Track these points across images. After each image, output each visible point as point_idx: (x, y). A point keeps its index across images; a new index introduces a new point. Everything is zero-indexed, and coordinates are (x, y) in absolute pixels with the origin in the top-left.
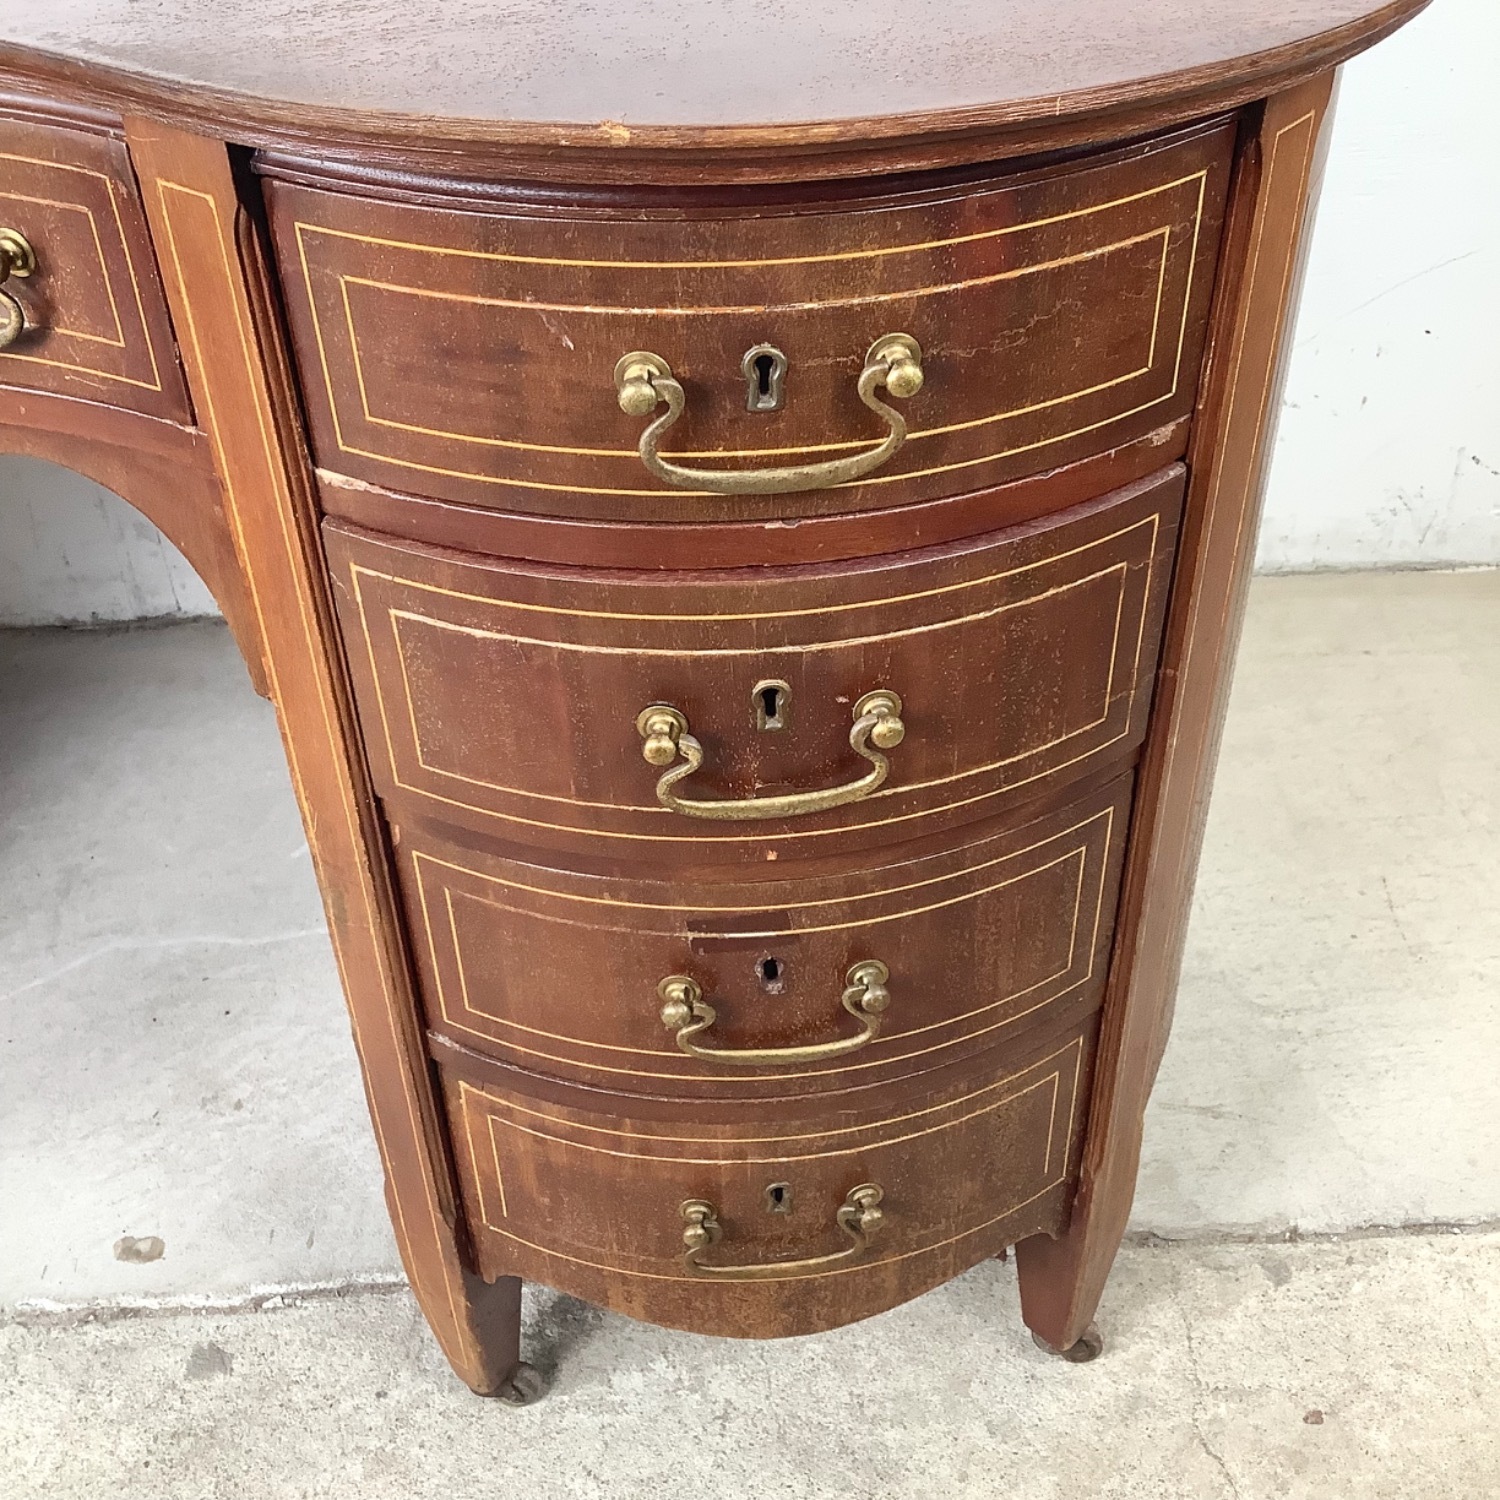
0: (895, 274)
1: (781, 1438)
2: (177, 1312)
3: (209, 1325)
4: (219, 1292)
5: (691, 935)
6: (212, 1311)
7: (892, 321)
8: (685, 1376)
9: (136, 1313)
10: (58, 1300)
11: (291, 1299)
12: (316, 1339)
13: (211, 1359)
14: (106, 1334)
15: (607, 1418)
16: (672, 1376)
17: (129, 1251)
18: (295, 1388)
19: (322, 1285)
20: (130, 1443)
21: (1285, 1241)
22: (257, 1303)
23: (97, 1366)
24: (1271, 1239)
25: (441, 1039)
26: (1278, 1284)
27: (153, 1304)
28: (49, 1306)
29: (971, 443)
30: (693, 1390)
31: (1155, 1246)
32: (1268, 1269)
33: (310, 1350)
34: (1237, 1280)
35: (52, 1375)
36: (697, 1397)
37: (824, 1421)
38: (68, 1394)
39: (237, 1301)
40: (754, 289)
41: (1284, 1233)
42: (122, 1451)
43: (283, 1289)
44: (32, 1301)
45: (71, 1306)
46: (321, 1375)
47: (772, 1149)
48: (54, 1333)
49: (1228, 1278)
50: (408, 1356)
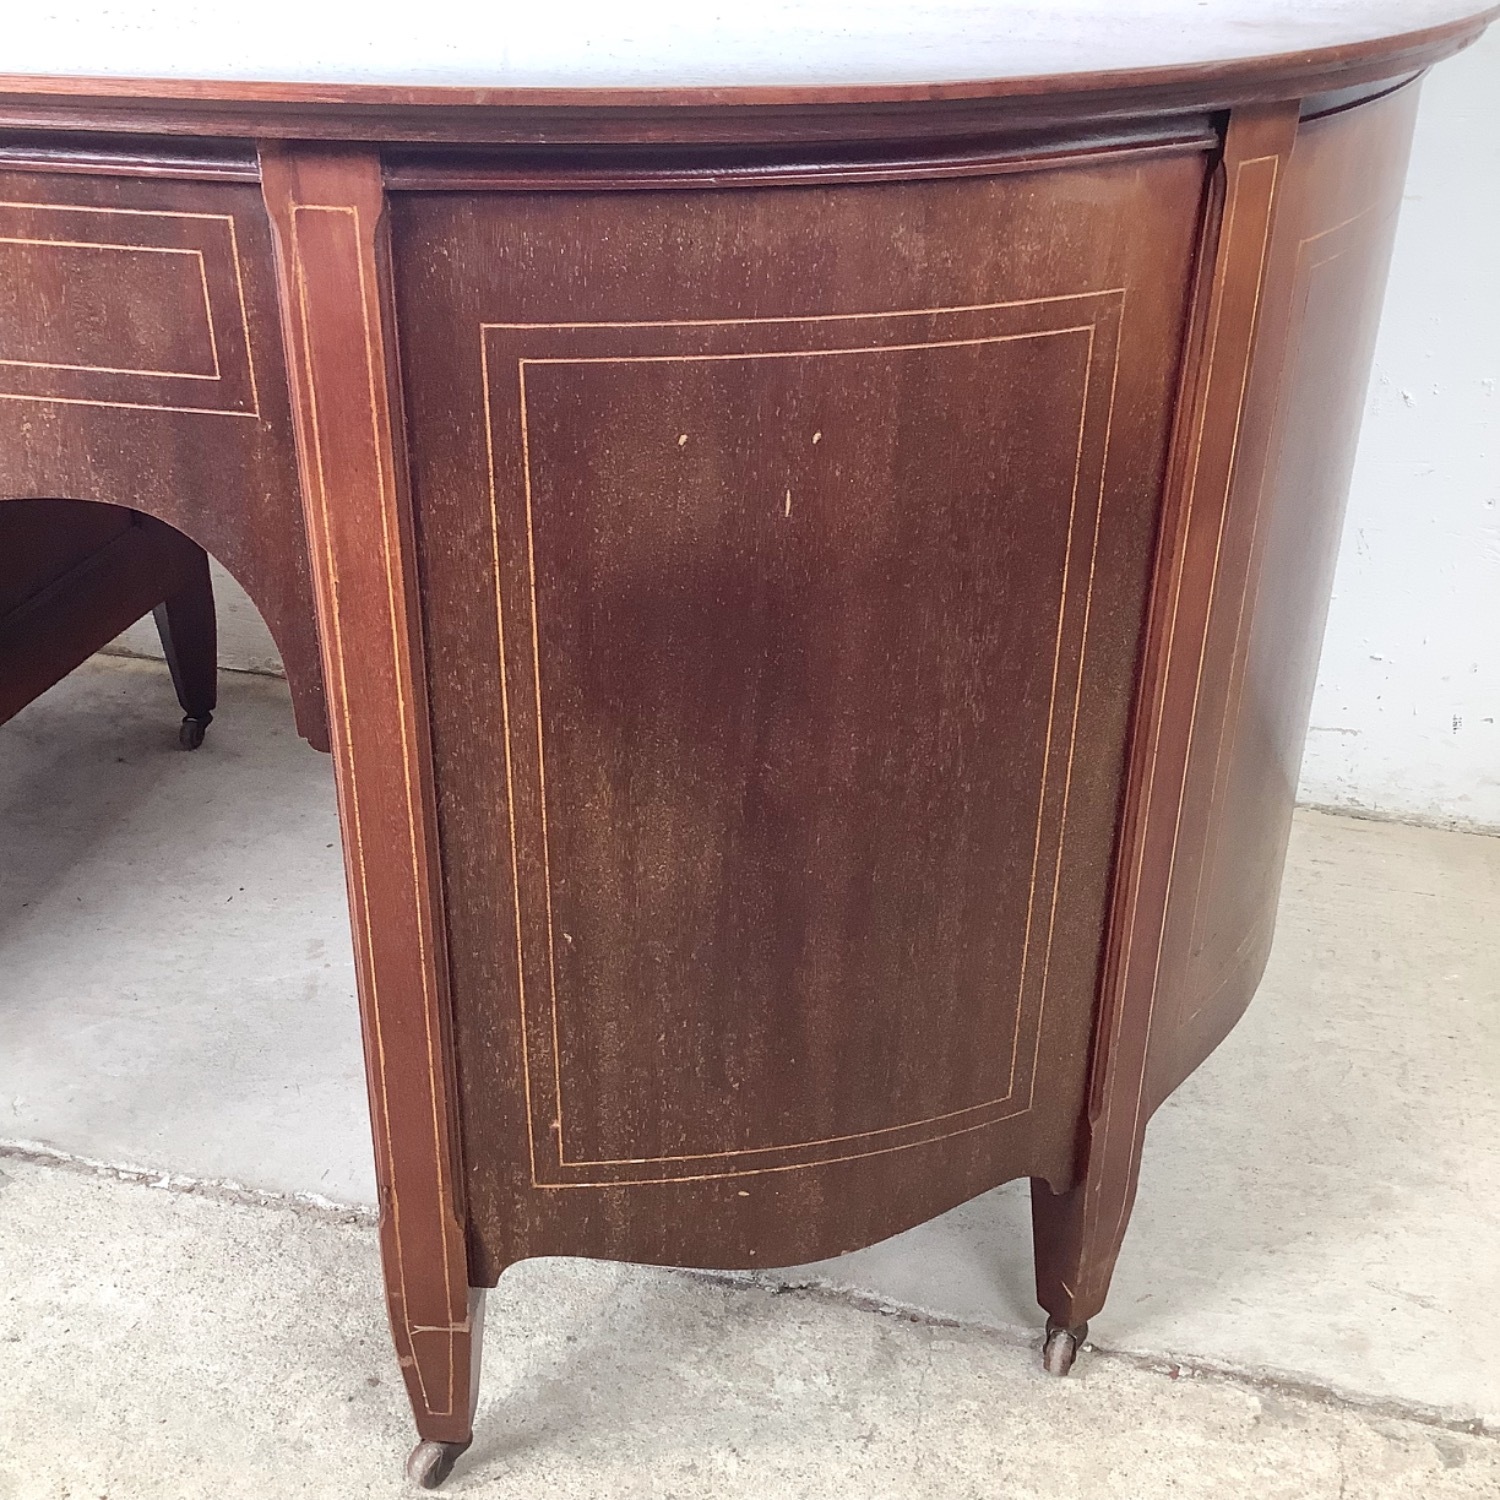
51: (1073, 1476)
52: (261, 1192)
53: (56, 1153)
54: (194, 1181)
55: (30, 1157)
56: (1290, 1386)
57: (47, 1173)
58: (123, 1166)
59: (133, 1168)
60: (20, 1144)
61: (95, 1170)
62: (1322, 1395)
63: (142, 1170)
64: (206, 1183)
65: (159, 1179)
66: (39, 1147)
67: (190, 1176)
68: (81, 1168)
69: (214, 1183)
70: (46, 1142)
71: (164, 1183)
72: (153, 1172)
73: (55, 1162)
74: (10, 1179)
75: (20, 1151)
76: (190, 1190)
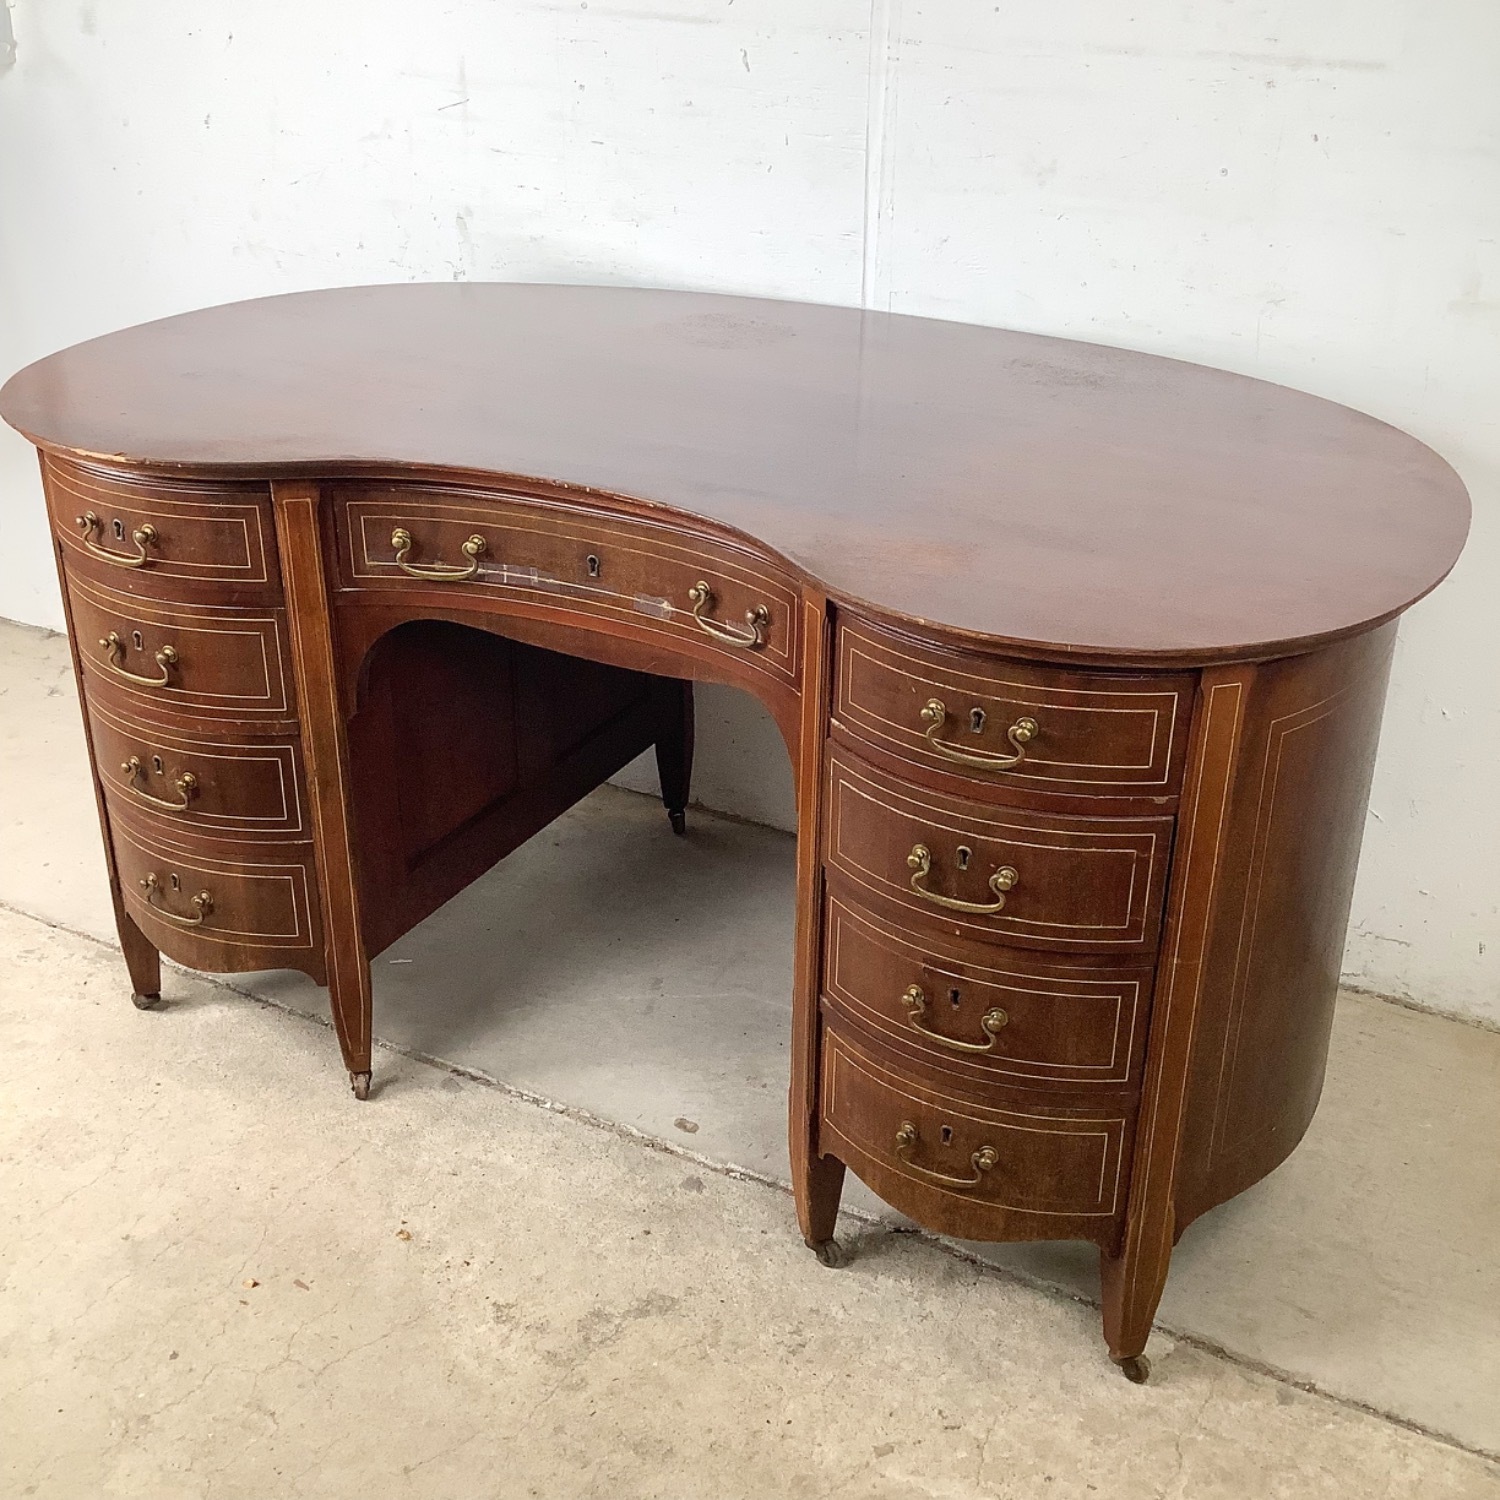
0: (1029, 695)
1: (948, 1339)
2: (691, 1160)
3: (702, 1171)
4: (712, 1158)
5: (923, 965)
6: (705, 1166)
7: (1028, 713)
8: (916, 1293)
9: (672, 1152)
10: (638, 1130)
11: (744, 1177)
12: (746, 1197)
13: (696, 1184)
14: (654, 1154)
15: (866, 1291)
16: (909, 1289)
17: (681, 1124)
18: (725, 1212)
19: (762, 1177)
20: (642, 1200)
21: (1304, 1389)
22: (728, 1171)
23: (643, 1165)
24: (1296, 1384)
25: (825, 1000)
26: (1281, 1403)
27: (680, 1151)
28: (635, 1131)
29: (1058, 772)
30: (916, 1300)
31: (1222, 1358)
32: (1281, 1395)
33: (741, 1200)
34: (1257, 1390)
35: (621, 1160)
36: (917, 1303)
37: (976, 1342)
38: (625, 1169)
39: (719, 1166)
40: (979, 687)
41: (1305, 1385)
42: (636, 1201)
43: (743, 1170)
44: (628, 1126)
45: (645, 1136)
46: (741, 1212)
47: (946, 1103)
48: (631, 1144)
49: (1252, 1388)
50: (786, 1223)
51: (1042, 1360)
52: (602, 1120)
53: (489, 1078)
54: (564, 1107)
55: (474, 1078)
56: (1198, 1343)
57: (483, 1089)
58: (526, 1092)
59: (531, 1094)
60: (470, 1070)
61: (510, 1092)
62: (1219, 1352)
63: (537, 1096)
64: (571, 1110)
65: (545, 1103)
66: (480, 1074)
67: (563, 1104)
68: (502, 1090)
69: (576, 1110)
70: (484, 1071)
71: (548, 1105)
72: (542, 1098)
73: (488, 1083)
74: (462, 1088)
75: (470, 1074)
76: (562, 1112)
